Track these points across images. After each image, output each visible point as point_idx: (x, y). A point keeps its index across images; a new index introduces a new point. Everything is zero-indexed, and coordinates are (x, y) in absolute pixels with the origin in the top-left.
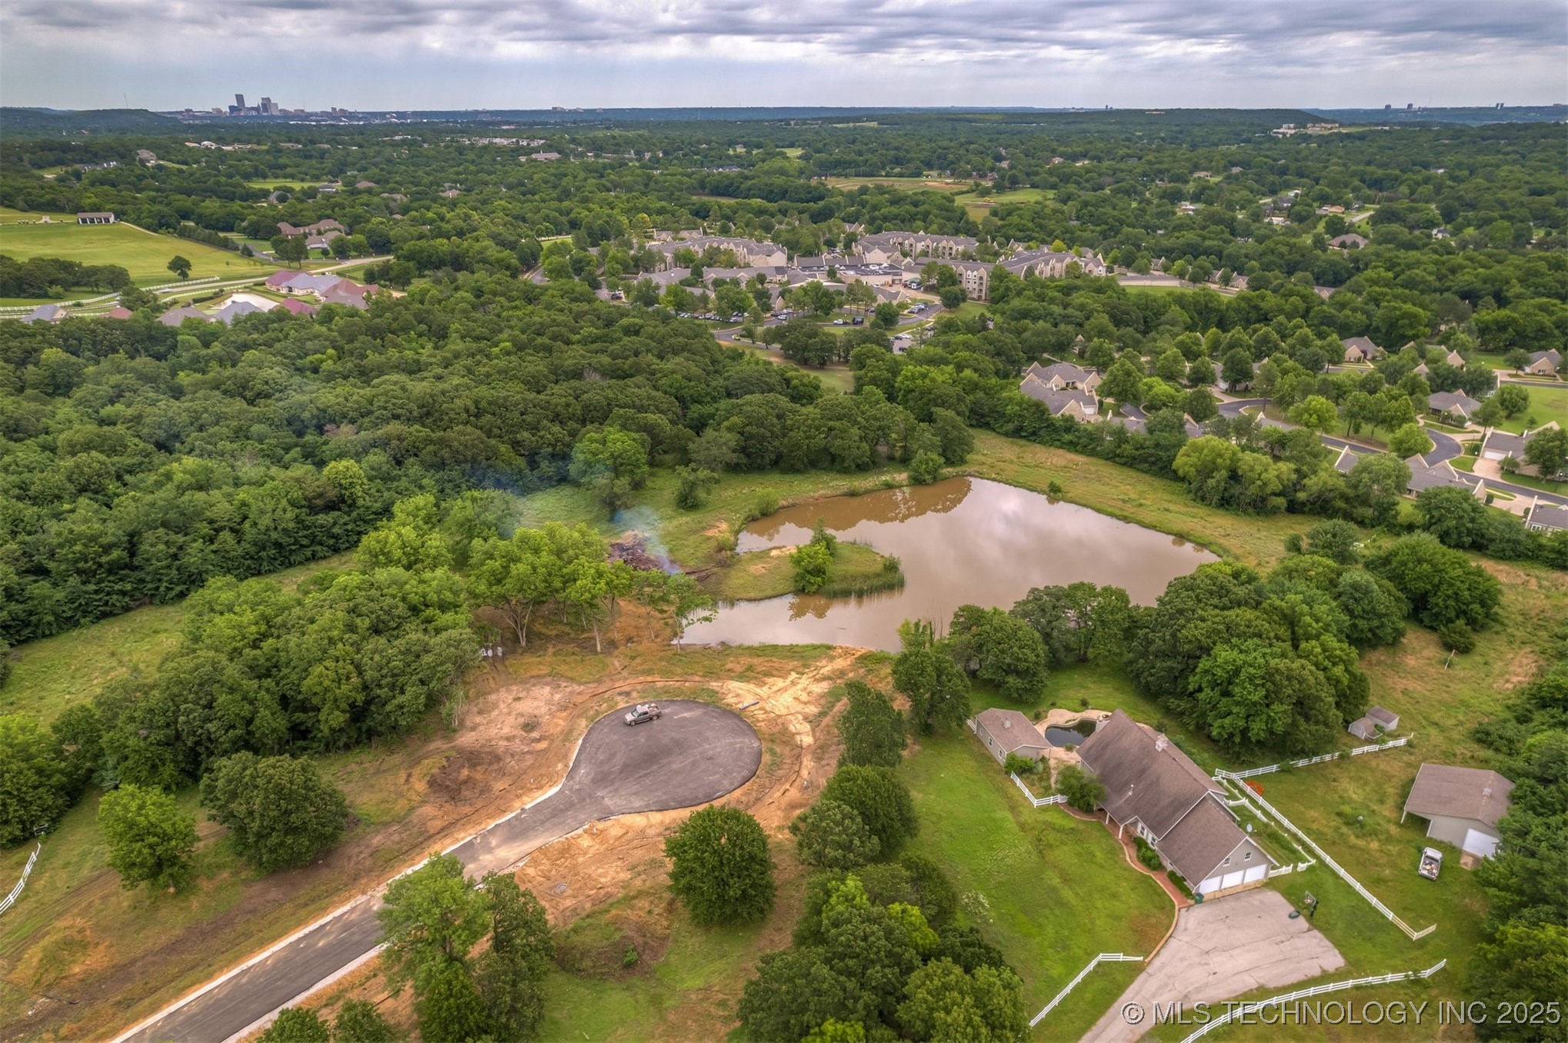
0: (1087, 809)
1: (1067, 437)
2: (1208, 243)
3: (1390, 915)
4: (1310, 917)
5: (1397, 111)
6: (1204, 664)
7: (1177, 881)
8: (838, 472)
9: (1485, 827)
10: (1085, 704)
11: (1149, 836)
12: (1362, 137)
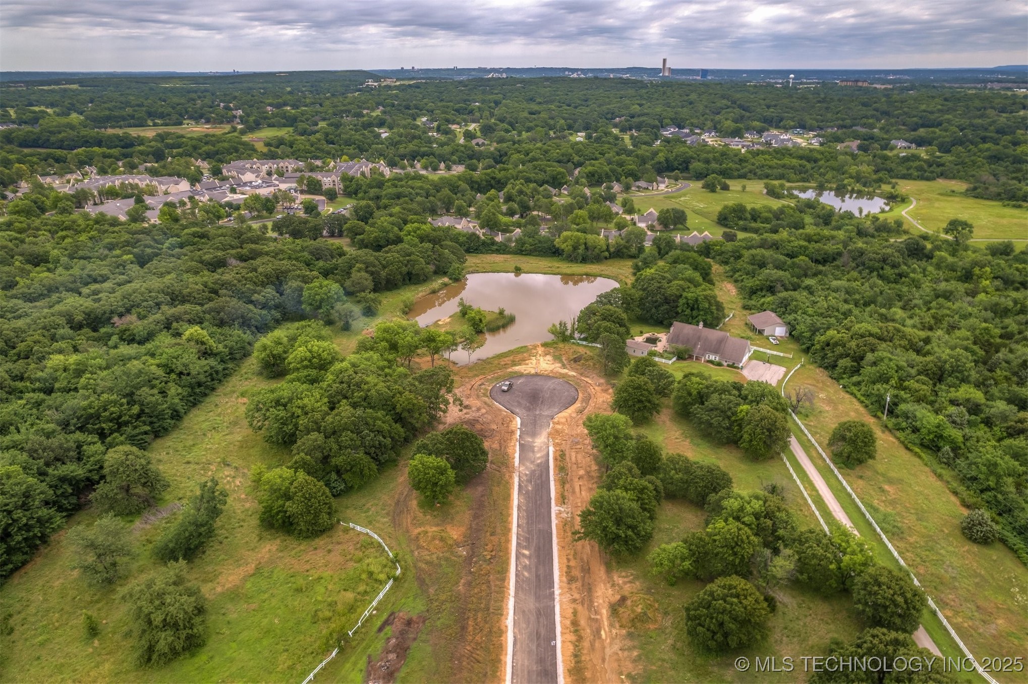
0: (685, 359)
1: (495, 247)
2: (423, 149)
3: (782, 354)
4: (768, 362)
5: (407, 71)
6: (682, 301)
7: (732, 366)
8: (415, 284)
9: (780, 325)
10: (641, 332)
11: (712, 357)
12: (417, 86)
